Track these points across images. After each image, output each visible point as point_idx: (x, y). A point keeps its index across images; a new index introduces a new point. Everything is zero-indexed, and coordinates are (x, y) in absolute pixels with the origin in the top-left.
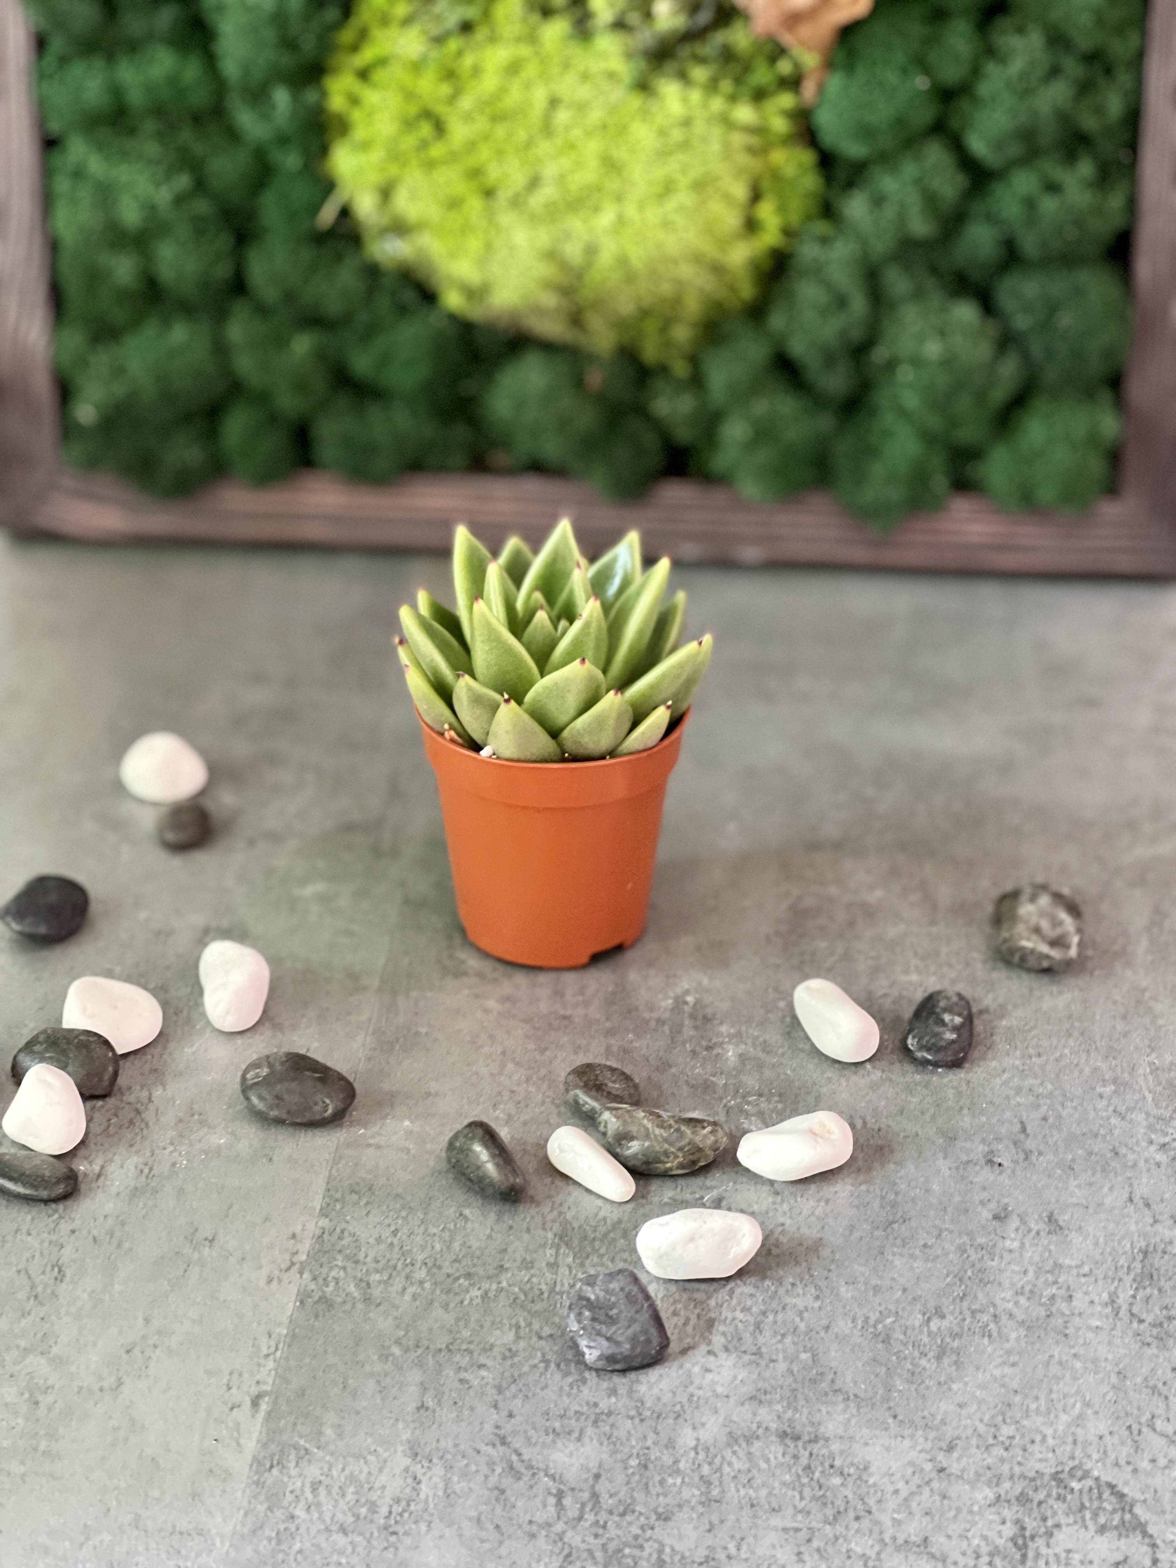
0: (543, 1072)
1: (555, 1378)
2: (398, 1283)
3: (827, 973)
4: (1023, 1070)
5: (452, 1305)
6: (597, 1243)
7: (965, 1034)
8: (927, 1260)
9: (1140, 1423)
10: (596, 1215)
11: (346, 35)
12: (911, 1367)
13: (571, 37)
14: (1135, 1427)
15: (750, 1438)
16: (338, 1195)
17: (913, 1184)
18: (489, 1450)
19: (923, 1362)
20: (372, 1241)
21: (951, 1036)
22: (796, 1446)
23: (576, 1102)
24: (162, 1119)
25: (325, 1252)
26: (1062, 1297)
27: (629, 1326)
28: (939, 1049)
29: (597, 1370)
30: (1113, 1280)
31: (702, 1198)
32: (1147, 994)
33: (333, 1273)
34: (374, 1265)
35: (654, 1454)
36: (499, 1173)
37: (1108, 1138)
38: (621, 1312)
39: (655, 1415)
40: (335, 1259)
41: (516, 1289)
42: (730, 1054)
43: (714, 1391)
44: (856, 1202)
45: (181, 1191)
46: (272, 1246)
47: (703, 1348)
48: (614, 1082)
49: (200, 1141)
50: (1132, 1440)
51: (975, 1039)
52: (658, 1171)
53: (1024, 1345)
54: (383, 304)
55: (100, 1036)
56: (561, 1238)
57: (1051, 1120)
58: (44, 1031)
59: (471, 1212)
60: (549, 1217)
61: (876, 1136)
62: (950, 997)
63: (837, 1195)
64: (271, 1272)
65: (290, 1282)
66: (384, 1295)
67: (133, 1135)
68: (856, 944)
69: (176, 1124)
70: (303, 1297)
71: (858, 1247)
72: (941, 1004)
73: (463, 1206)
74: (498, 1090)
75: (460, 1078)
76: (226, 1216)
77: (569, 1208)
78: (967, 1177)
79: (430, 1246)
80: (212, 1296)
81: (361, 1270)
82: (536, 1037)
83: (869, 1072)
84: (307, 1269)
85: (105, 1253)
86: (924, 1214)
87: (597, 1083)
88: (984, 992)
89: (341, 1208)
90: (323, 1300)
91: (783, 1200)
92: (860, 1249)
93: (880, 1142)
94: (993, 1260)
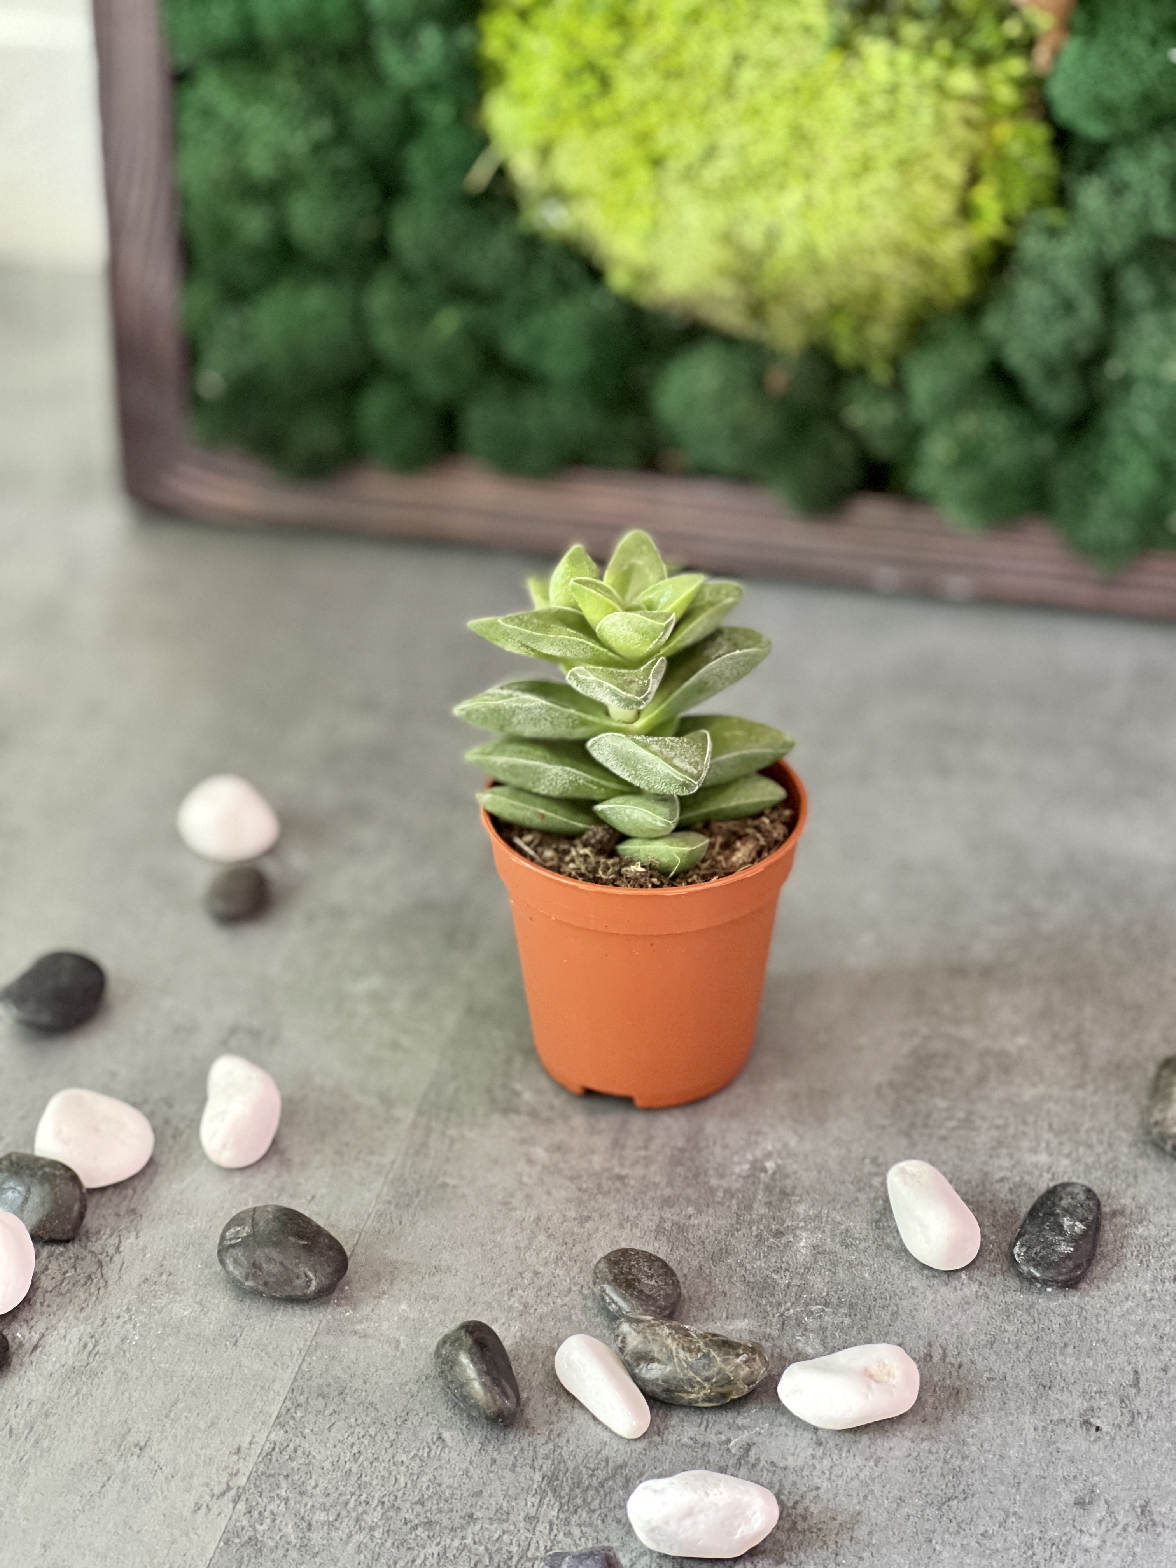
0: (577, 1249)
2: (347, 1525)
4: (1151, 1299)
6: (591, 1493)
7: (1087, 1245)
8: (982, 1555)
10: (598, 1453)
16: (302, 1399)
17: (986, 1446)
20: (327, 1465)
21: (1066, 1248)
23: (604, 1298)
24: (125, 1277)
25: (269, 1476)
28: (1051, 1264)
31: (729, 1441)
33: (272, 1507)
34: (322, 1499)
36: (485, 1394)
40: (279, 1486)
41: (482, 1548)
42: (802, 1244)
44: (913, 1465)
45: (124, 1376)
46: (209, 1461)
48: (650, 1277)
49: (160, 1311)
51: (1099, 1250)
52: (682, 1402)
54: (543, 278)
56: (550, 1483)
58: (9, 1157)
59: (452, 1436)
60: (542, 1451)
61: (955, 1374)
62: (1078, 1194)
63: (892, 1454)
64: (201, 1497)
65: (220, 1514)
66: (325, 1542)
67: (87, 1295)
68: (981, 1107)
69: (139, 1285)
70: (230, 1535)
71: (903, 1529)
72: (1064, 1203)
73: (445, 1426)
74: (520, 1269)
75: (479, 1250)
76: (167, 1416)
77: (568, 1441)
78: (1054, 1443)
79: (393, 1479)
80: (126, 1523)
81: (306, 1505)
82: (580, 1202)
83: (963, 1284)
84: (243, 1497)
85: (18, 1452)
86: (992, 1489)
87: (630, 1277)
88: (1124, 1186)
89: (302, 1417)
90: (253, 1542)
91: (824, 1454)
92: (904, 1532)
93: (958, 1384)
94: (1063, 1561)
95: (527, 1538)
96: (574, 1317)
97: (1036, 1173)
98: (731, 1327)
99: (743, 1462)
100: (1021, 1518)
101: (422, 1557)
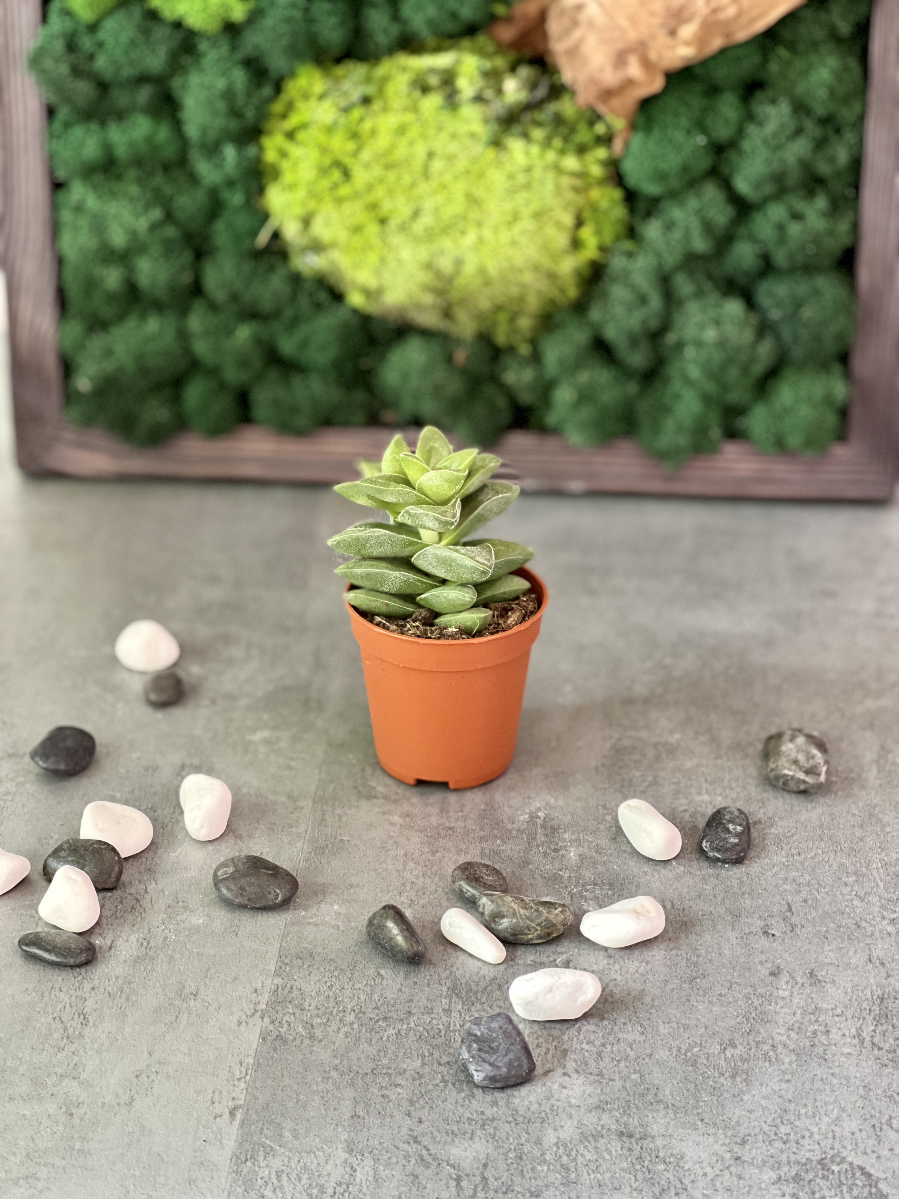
0: (435, 868)
1: (452, 1094)
2: (334, 1026)
3: (642, 795)
4: (788, 866)
5: (374, 1041)
6: (479, 994)
7: (745, 838)
8: (722, 1005)
9: (881, 1123)
10: (478, 974)
11: (277, 107)
12: (712, 1084)
13: (443, 108)
14: (878, 1125)
15: (597, 1136)
16: (287, 961)
17: (710, 949)
18: (406, 1146)
19: (722, 1080)
20: (313, 994)
21: (734, 840)
22: (631, 1143)
23: (461, 891)
24: (155, 906)
25: (279, 1002)
26: (822, 1032)
27: (506, 1055)
28: (727, 850)
29: (483, 1088)
30: (859, 1019)
31: (555, 960)
32: (877, 809)
33: (286, 1018)
34: (316, 1012)
35: (527, 1148)
36: (406, 943)
37: (852, 915)
38: (500, 1044)
39: (526, 1121)
40: (287, 1007)
41: (421, 1028)
42: (572, 854)
43: (570, 1102)
44: (669, 963)
45: (171, 958)
46: (240, 998)
47: (560, 1071)
48: (488, 875)
49: (184, 922)
50: (876, 1135)
51: (752, 842)
52: (523, 941)
53: (795, 1067)
54: (304, 301)
55: (109, 845)
56: (453, 991)
57: (810, 902)
58: (67, 841)
59: (386, 972)
60: (443, 975)
61: (681, 914)
62: (733, 812)
63: (655, 958)
64: (240, 1017)
65: (254, 1025)
66: (324, 1034)
67: (134, 917)
68: (662, 774)
69: (166, 909)
70: (264, 1035)
71: (671, 996)
72: (726, 817)
73: (380, 968)
74: (402, 882)
75: (374, 873)
76: (206, 977)
77: (458, 969)
78: (750, 944)
79: (356, 998)
80: (197, 1035)
81: (307, 1016)
82: (429, 844)
83: (675, 867)
84: (267, 1015)
85: (117, 1005)
86: (719, 971)
87: (476, 877)
88: (757, 808)
89: (290, 970)
90: (280, 1038)
91: (615, 963)
92: (673, 998)
93: (685, 919)
94: (771, 1005)
96: (443, 904)
97: (704, 805)
100: (740, 984)
101: (386, 1036)
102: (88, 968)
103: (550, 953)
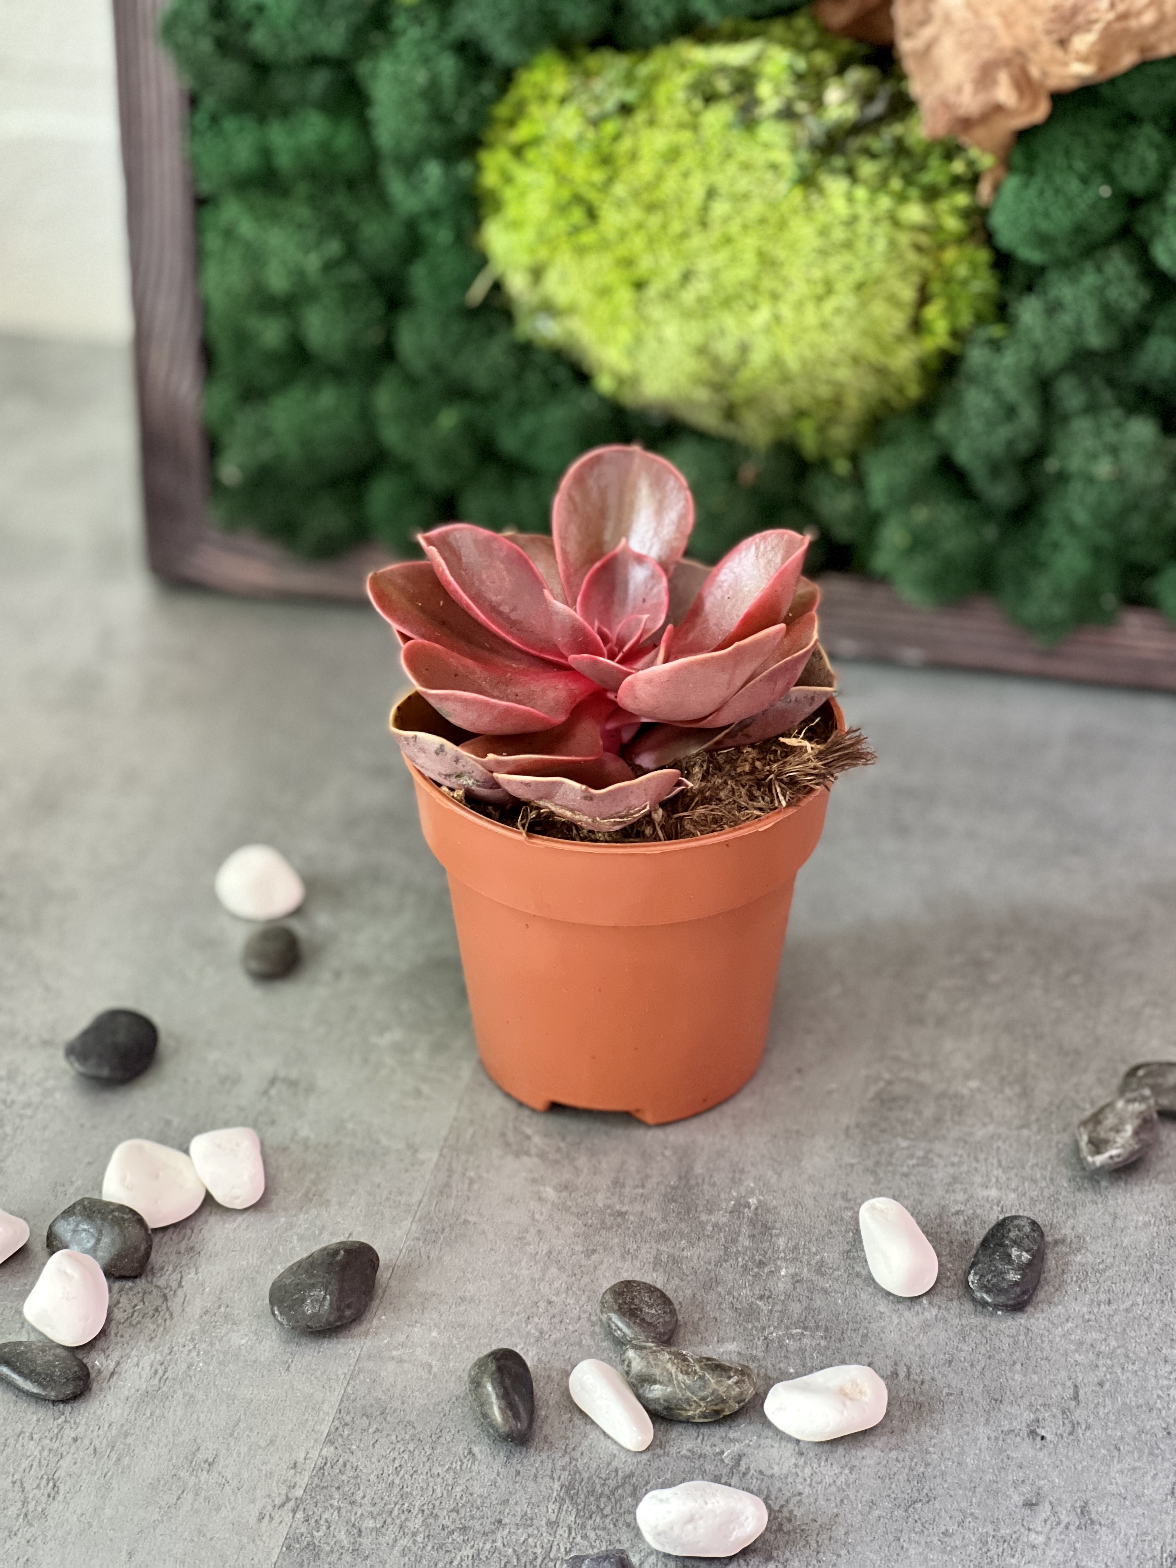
0: (585, 1279)
2: (392, 1531)
4: (1089, 1321)
6: (603, 1500)
7: (1032, 1273)
8: (943, 1551)
10: (609, 1464)
11: (502, 110)
13: (734, 125)
16: (348, 1419)
17: (947, 1455)
20: (373, 1478)
21: (1014, 1276)
23: (610, 1325)
24: (188, 1309)
25: (323, 1487)
28: (1000, 1291)
31: (723, 1452)
33: (326, 1515)
34: (370, 1508)
37: (1164, 1412)
40: (331, 1497)
41: (510, 1550)
42: (783, 1273)
44: (883, 1472)
45: (191, 1400)
46: (270, 1475)
48: (651, 1307)
49: (221, 1340)
51: (1043, 1276)
52: (681, 1418)
55: (136, 1213)
56: (567, 1492)
57: (1107, 1386)
58: (82, 1202)
59: (481, 1451)
60: (560, 1463)
61: (918, 1390)
62: (1024, 1226)
63: (864, 1462)
64: (264, 1507)
65: (281, 1522)
66: (373, 1546)
67: (155, 1326)
68: (938, 1146)
69: (201, 1317)
70: (291, 1541)
71: (874, 1529)
72: (1012, 1235)
73: (474, 1442)
74: (535, 1299)
75: (499, 1281)
77: (582, 1454)
78: (1005, 1451)
79: (431, 1489)
80: (200, 1532)
81: (356, 1514)
82: (586, 1237)
83: (924, 1309)
84: (301, 1507)
85: (102, 1469)
86: (952, 1493)
87: (633, 1307)
88: (1064, 1217)
89: (349, 1435)
90: (311, 1547)
91: (805, 1463)
92: (876, 1532)
93: (921, 1398)
94: (1013, 1556)
95: (549, 1541)
97: (988, 1206)
98: (722, 1350)
99: (735, 1471)
100: (977, 1518)
101: (459, 1558)
102: (75, 1405)
103: (716, 1440)
